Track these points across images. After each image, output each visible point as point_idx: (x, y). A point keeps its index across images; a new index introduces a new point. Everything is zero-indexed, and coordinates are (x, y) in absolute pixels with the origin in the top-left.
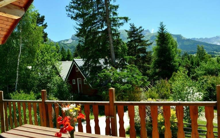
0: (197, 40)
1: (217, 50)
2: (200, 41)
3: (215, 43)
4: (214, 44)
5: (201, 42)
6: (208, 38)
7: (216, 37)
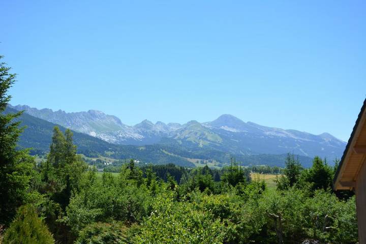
0: (33, 114)
1: (87, 151)
2: (42, 117)
3: (83, 130)
4: (81, 134)
5: (46, 122)
6: (67, 112)
7: (89, 111)
